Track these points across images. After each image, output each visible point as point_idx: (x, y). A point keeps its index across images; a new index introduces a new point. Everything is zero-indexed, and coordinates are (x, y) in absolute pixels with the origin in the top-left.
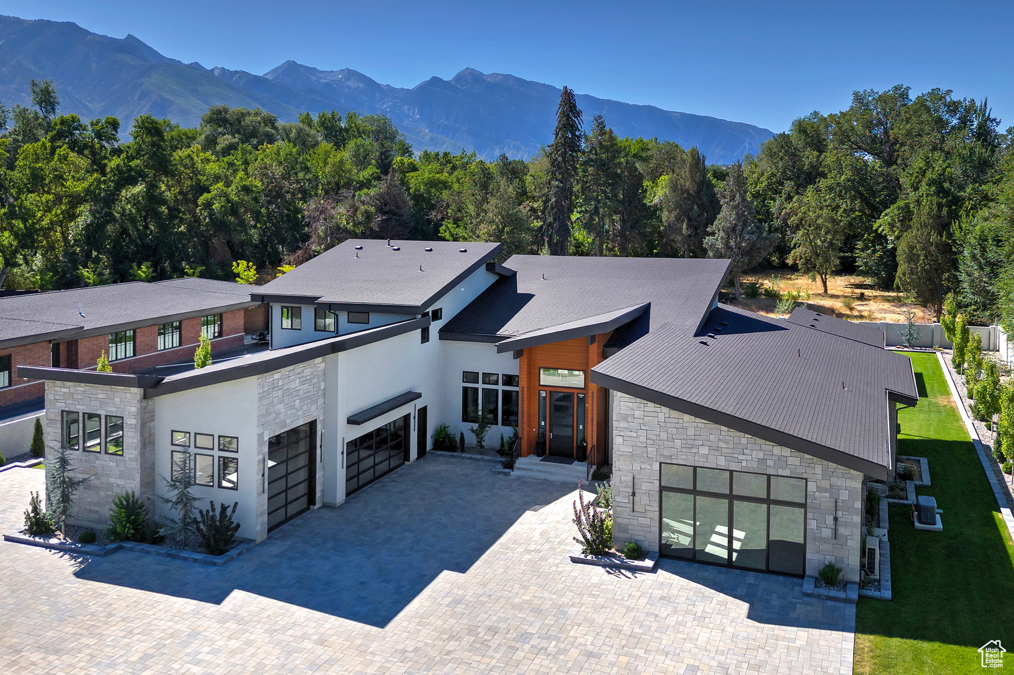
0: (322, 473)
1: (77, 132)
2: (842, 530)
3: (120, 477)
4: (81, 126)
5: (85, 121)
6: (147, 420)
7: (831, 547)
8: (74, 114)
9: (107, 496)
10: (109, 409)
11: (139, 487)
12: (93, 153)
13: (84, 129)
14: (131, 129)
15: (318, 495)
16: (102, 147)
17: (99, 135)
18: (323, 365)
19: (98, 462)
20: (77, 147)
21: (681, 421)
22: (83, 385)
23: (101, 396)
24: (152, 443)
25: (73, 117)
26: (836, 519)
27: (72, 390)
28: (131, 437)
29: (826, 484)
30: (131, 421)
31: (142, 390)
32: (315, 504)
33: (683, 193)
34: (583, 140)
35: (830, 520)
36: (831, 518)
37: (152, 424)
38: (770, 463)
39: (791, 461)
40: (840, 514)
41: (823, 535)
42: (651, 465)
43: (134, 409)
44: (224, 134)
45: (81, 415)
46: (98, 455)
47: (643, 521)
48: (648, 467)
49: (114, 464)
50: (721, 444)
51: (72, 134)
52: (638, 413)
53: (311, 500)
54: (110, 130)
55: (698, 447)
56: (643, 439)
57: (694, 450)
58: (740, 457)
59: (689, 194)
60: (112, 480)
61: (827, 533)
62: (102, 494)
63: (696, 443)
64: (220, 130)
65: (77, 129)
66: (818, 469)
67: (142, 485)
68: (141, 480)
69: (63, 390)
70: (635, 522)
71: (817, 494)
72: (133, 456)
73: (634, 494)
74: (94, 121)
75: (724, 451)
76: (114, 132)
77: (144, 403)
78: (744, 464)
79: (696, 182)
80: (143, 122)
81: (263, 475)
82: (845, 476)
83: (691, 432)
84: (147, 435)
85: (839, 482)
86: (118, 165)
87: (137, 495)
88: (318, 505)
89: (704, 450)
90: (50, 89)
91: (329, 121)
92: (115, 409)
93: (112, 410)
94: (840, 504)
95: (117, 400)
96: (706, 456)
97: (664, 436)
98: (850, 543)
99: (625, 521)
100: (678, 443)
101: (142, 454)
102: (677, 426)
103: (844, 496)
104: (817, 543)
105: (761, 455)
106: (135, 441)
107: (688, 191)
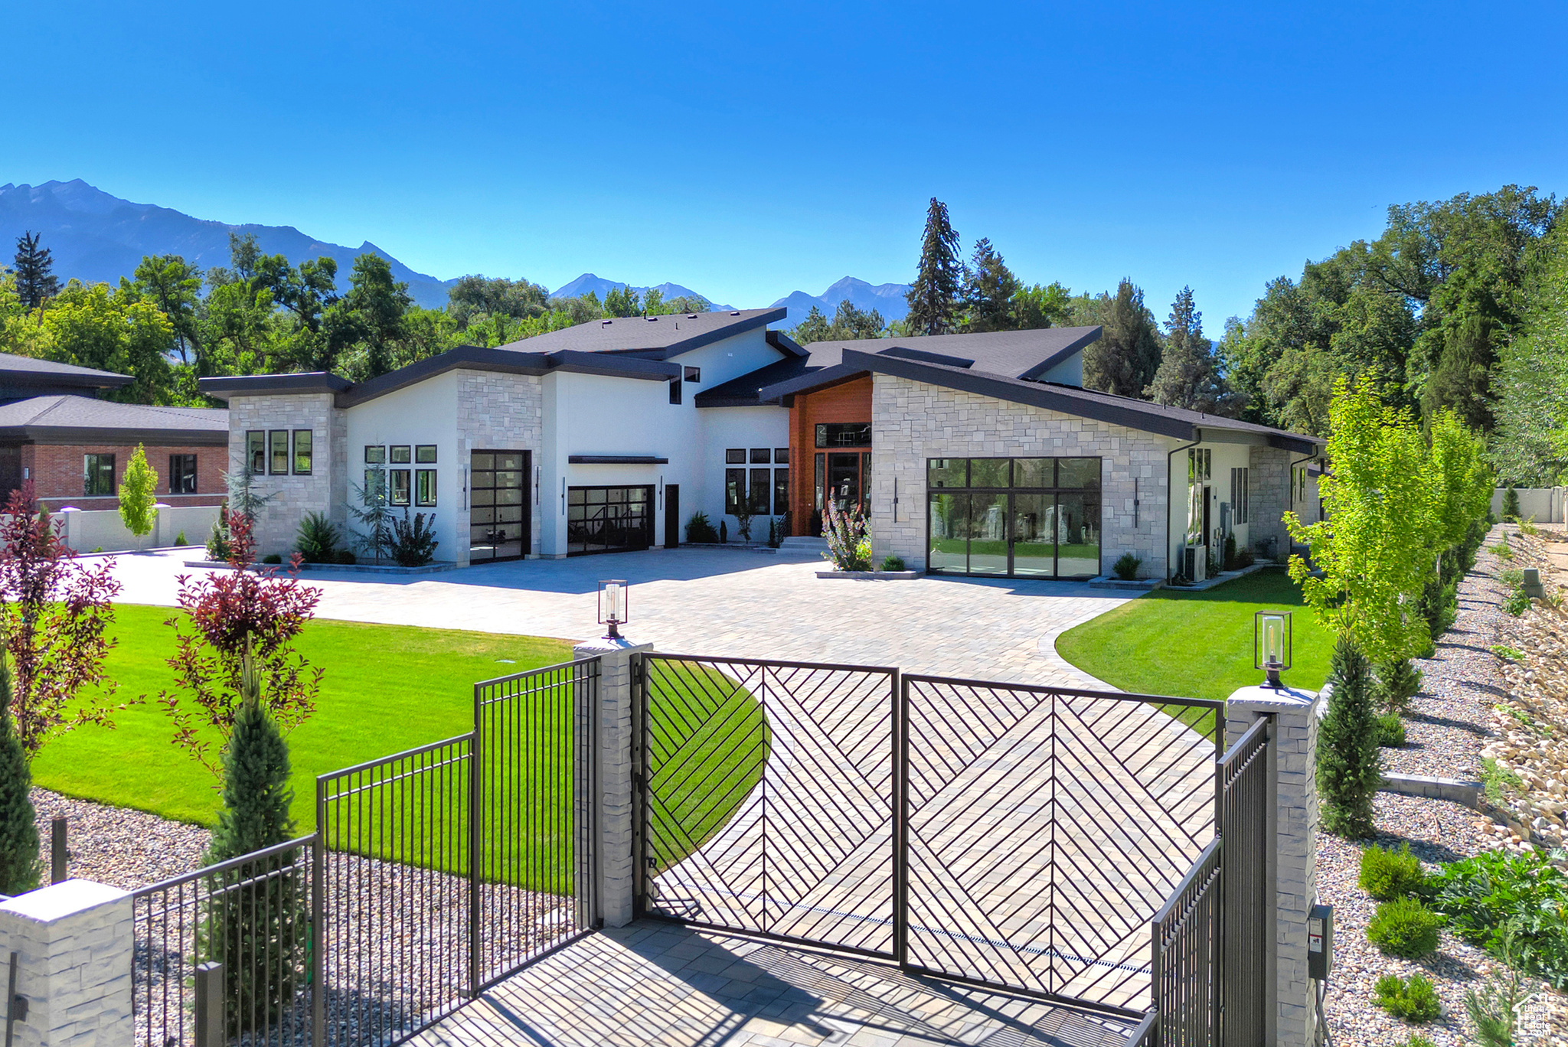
0: (539, 518)
1: (284, 278)
2: (1144, 516)
3: (309, 499)
4: (289, 270)
5: (295, 265)
6: (338, 434)
7: (1131, 538)
8: (280, 255)
9: (294, 523)
10: (297, 422)
11: (328, 508)
12: (303, 305)
13: (293, 276)
14: (353, 273)
15: (534, 542)
16: (315, 295)
17: (311, 281)
18: (539, 388)
19: (285, 485)
20: (285, 296)
21: (951, 404)
22: (269, 397)
23: (288, 409)
24: (344, 462)
25: (279, 259)
26: (1137, 503)
27: (258, 405)
28: (321, 453)
29: (1124, 461)
30: (320, 433)
31: (333, 396)
32: (529, 553)
33: (1109, 345)
34: (962, 275)
35: (1130, 504)
36: (1132, 501)
37: (344, 440)
38: (1058, 442)
39: (1082, 436)
40: (1141, 496)
41: (1122, 525)
42: (916, 463)
43: (323, 419)
44: (477, 313)
45: (267, 433)
46: (285, 477)
47: (907, 532)
48: (913, 465)
49: (302, 485)
50: (1000, 427)
51: (277, 281)
52: (900, 401)
53: (526, 548)
54: (324, 275)
55: (971, 433)
56: (907, 432)
57: (967, 439)
58: (1022, 440)
59: (1118, 345)
60: (300, 504)
61: (1127, 521)
62: (290, 522)
63: (970, 429)
64: (472, 307)
65: (284, 274)
66: (1115, 444)
67: (332, 507)
68: (332, 501)
69: (248, 407)
70: (898, 535)
71: (1114, 474)
72: (323, 473)
73: (896, 501)
74: (305, 264)
75: (1003, 434)
76: (329, 278)
77: (335, 413)
78: (1026, 447)
79: (1127, 328)
80: (365, 262)
81: (465, 490)
82: (1148, 448)
83: (963, 416)
84: (338, 450)
85: (1139, 456)
86: (333, 316)
87: (326, 517)
88: (533, 556)
89: (979, 437)
90: (254, 246)
91: (622, 303)
92: (303, 422)
93: (300, 423)
94: (1141, 483)
95: (306, 410)
96: (981, 444)
97: (932, 425)
98: (1154, 531)
99: (886, 535)
100: (948, 431)
101: (333, 472)
102: (948, 410)
103: (1146, 472)
104: (1115, 536)
105: (1046, 434)
106: (325, 455)
107: (1116, 343)
